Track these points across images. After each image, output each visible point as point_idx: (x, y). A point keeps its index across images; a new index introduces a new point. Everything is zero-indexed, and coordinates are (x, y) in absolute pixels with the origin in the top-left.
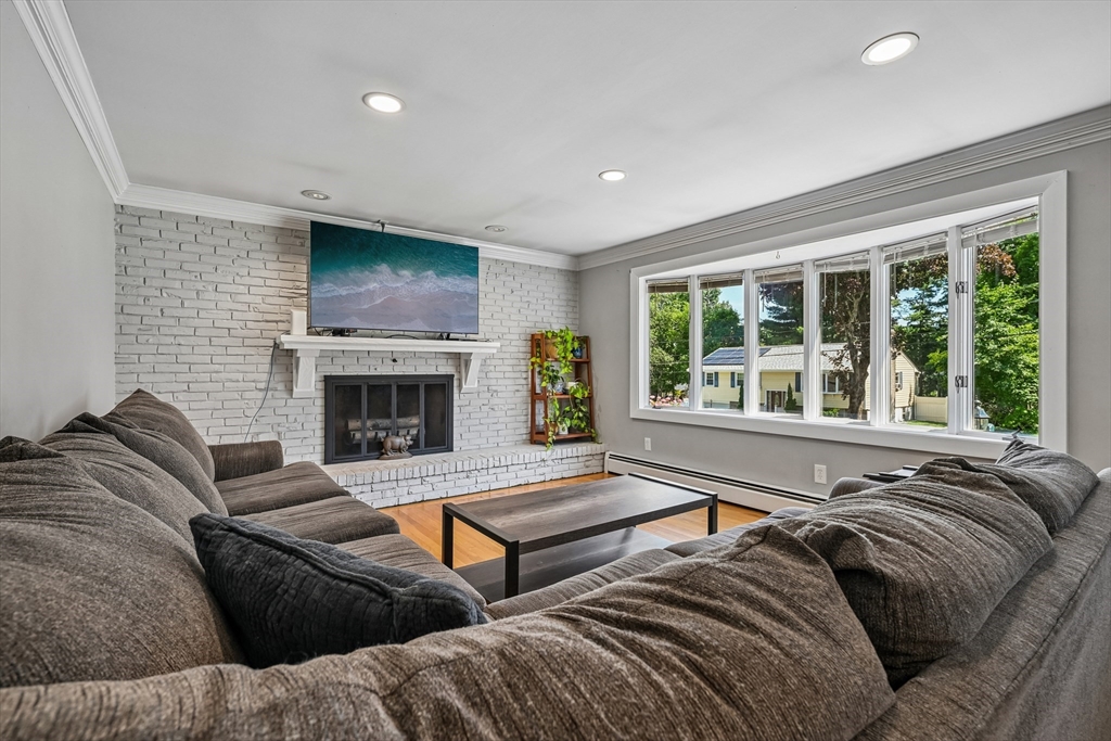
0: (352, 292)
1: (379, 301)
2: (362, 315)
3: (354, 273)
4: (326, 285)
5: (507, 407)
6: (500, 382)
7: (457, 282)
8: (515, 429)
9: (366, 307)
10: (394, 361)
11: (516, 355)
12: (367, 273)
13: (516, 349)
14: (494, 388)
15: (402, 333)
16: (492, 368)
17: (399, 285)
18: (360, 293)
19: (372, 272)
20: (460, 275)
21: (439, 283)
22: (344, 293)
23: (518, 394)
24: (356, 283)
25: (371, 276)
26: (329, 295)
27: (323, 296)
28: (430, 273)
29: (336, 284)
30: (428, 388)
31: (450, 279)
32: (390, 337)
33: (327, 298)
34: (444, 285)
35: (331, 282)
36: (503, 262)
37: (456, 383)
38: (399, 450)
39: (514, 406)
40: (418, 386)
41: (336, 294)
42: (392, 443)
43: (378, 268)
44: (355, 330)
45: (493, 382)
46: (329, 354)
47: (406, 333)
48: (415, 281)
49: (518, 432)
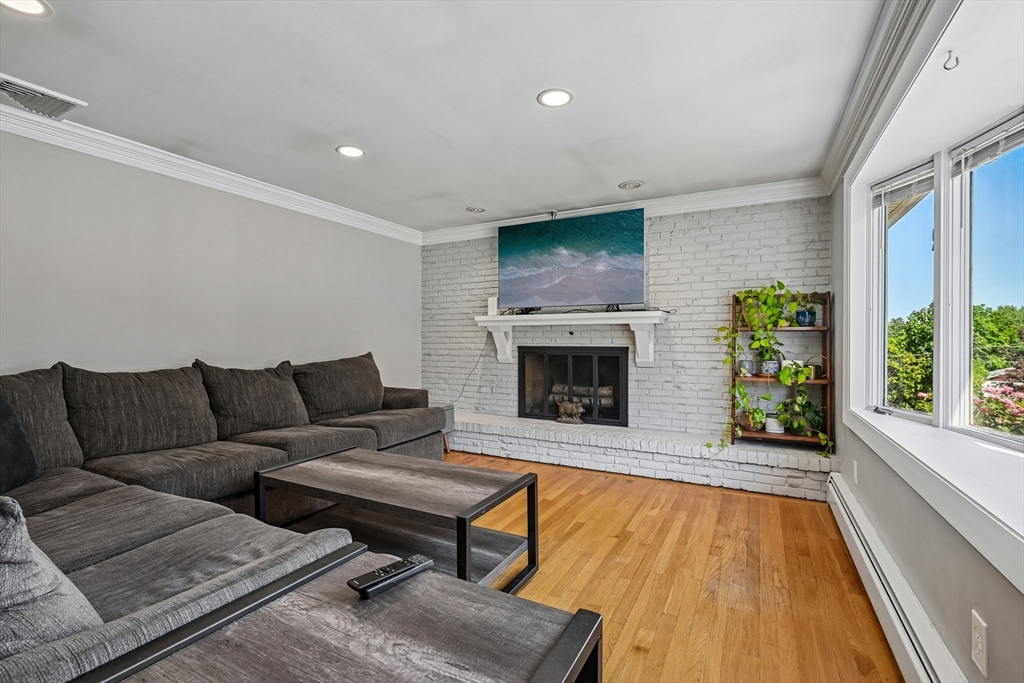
0: (533, 273)
1: (558, 281)
2: (542, 294)
3: (534, 256)
4: (509, 268)
5: (698, 387)
6: (689, 356)
7: (628, 260)
8: (711, 415)
9: (546, 286)
10: (571, 333)
11: (713, 325)
12: (546, 255)
13: (713, 317)
14: (680, 363)
15: (579, 308)
16: (678, 340)
17: (575, 265)
18: (541, 274)
19: (550, 255)
20: (630, 253)
21: (612, 262)
22: (526, 275)
23: (715, 373)
24: (537, 265)
25: (550, 258)
26: (512, 277)
27: (507, 278)
28: (603, 253)
29: (518, 267)
30: (601, 360)
31: (621, 258)
32: (568, 312)
33: (510, 280)
34: (616, 263)
35: (513, 265)
36: (693, 215)
37: (630, 356)
38: (571, 415)
39: (709, 387)
40: (591, 357)
41: (518, 275)
42: (564, 408)
43: (556, 251)
44: (539, 309)
45: (679, 356)
46: (523, 329)
47: (583, 308)
48: (590, 261)
49: (715, 419)
